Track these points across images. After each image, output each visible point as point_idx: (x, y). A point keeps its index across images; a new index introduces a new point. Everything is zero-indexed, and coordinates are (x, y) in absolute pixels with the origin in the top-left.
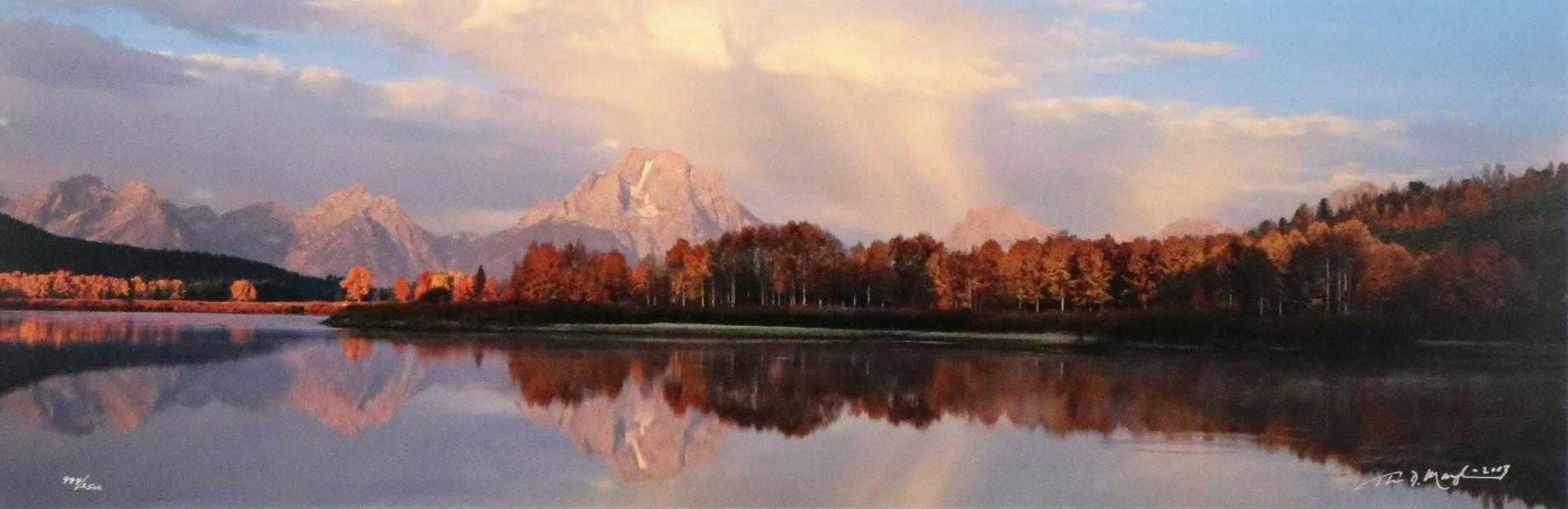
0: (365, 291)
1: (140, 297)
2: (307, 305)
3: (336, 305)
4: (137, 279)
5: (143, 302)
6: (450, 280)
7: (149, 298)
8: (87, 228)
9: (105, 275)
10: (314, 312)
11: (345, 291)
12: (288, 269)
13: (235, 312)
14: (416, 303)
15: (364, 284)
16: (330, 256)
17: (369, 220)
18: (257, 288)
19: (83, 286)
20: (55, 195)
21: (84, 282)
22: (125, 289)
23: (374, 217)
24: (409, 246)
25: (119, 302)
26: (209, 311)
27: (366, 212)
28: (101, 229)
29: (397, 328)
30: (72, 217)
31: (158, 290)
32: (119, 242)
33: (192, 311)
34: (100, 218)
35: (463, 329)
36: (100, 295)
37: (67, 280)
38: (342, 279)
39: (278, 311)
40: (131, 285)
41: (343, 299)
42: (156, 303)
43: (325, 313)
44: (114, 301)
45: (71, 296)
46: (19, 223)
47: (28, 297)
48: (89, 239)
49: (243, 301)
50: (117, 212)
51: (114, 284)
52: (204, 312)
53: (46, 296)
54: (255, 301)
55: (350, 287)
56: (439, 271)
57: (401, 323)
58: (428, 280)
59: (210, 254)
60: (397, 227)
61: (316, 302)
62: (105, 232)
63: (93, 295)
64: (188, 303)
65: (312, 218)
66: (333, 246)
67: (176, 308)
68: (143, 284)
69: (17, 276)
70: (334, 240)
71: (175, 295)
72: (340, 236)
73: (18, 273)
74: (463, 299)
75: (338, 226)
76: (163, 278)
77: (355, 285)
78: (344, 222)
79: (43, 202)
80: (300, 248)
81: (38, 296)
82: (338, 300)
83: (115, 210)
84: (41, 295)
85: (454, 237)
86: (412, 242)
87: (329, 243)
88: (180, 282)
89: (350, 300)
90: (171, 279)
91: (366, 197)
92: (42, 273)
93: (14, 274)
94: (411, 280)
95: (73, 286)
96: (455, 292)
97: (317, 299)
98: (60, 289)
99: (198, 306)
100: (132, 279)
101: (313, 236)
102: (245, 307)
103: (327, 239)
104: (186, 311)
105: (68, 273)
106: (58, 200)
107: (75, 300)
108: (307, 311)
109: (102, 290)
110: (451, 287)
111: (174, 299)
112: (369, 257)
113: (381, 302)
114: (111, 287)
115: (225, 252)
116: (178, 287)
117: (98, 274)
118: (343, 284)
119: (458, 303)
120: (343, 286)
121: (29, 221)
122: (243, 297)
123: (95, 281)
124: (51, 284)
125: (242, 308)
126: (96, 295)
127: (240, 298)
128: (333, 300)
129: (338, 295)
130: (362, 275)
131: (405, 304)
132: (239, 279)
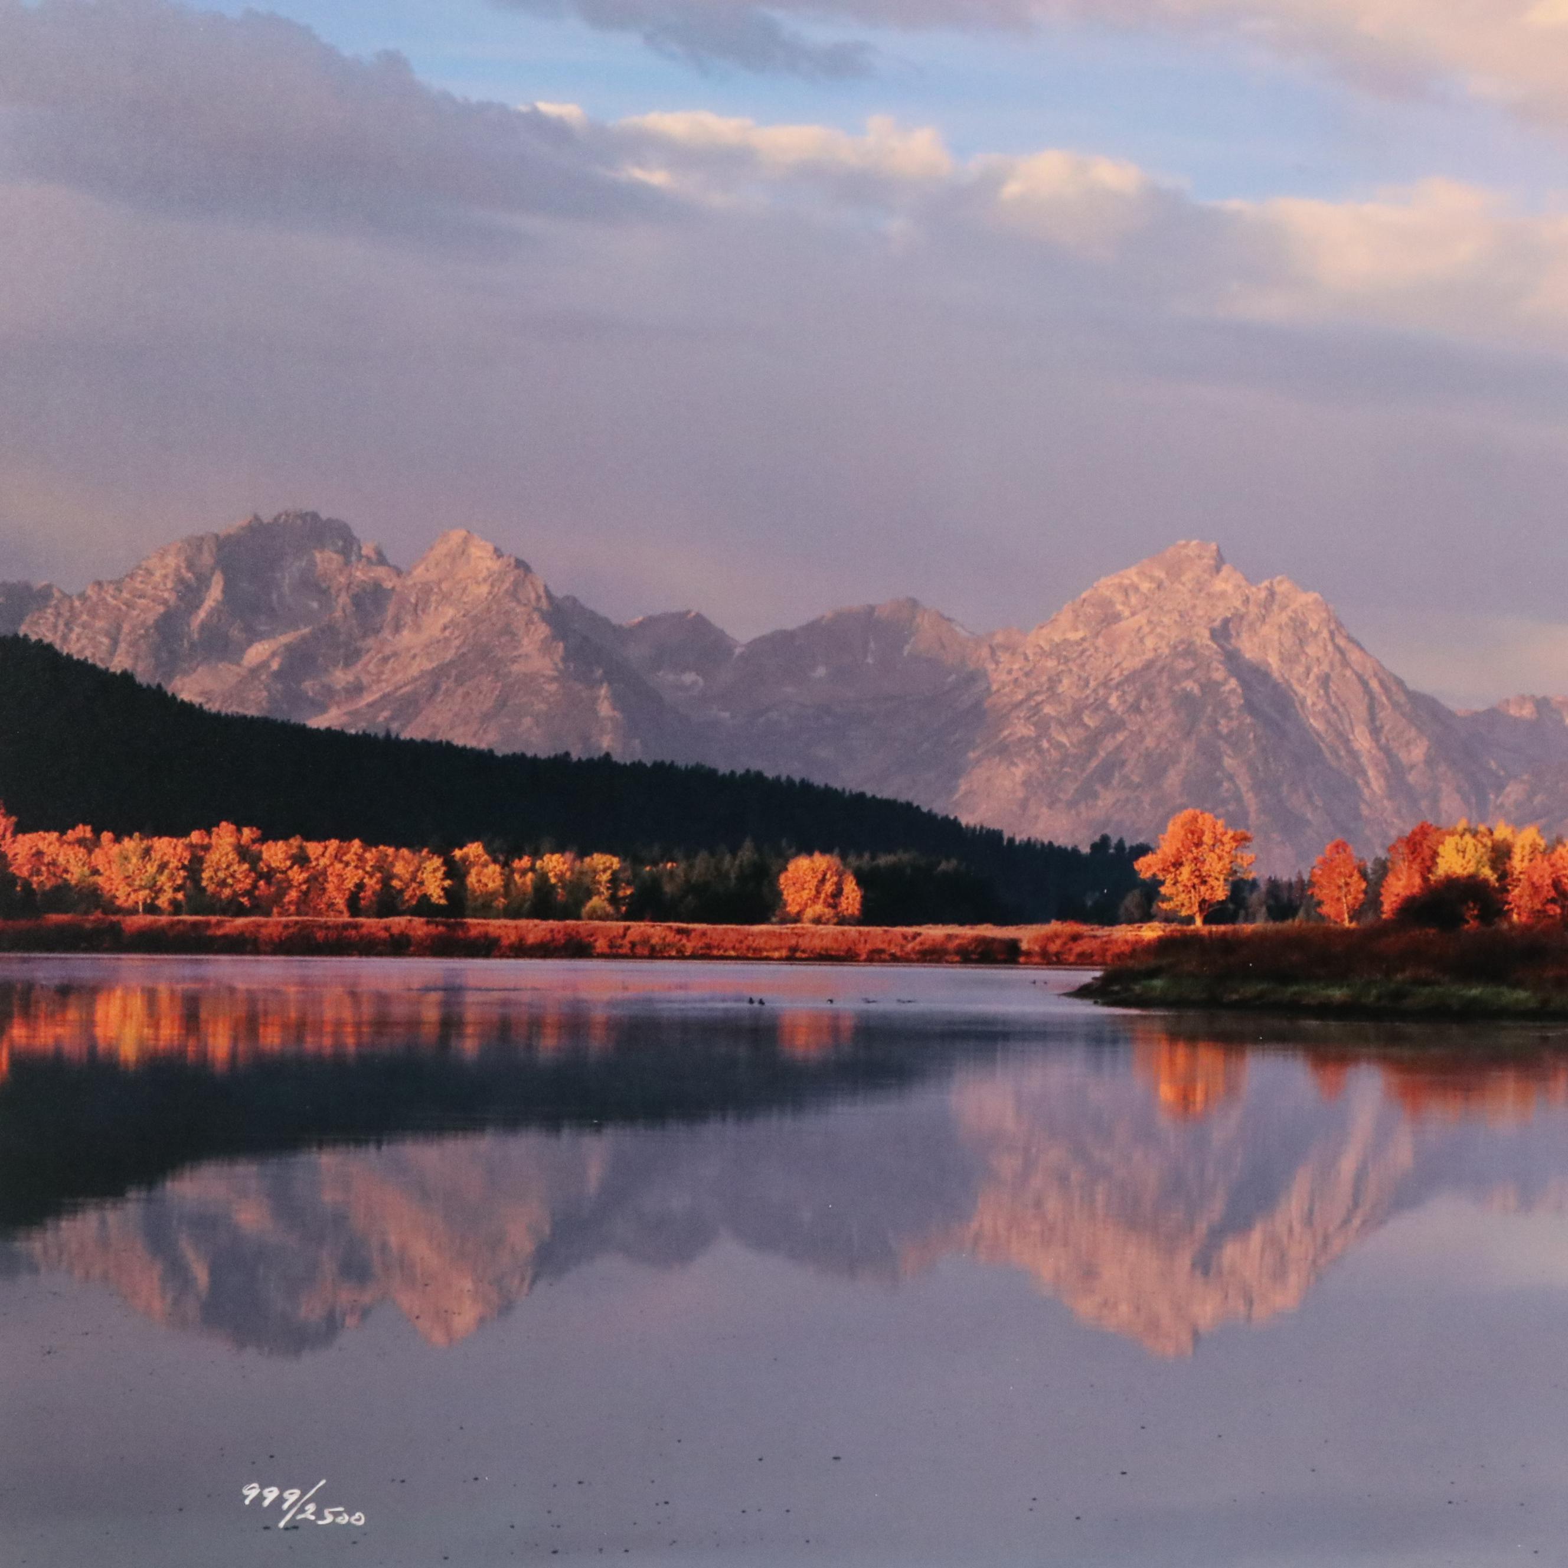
0: (1221, 893)
1: (486, 909)
2: (1027, 935)
3: (1123, 933)
4: (474, 849)
5: (496, 926)
6: (1500, 854)
7: (512, 912)
8: (309, 686)
9: (369, 842)
10: (1050, 959)
11: (1151, 890)
12: (967, 820)
13: (792, 957)
14: (1383, 930)
15: (1215, 866)
16: (1105, 774)
17: (1232, 659)
18: (863, 879)
19: (297, 876)
20: (203, 582)
21: (301, 859)
22: (434, 885)
23: (1249, 648)
24: (1362, 741)
25: (419, 927)
26: (705, 954)
27: (1222, 633)
28: (357, 689)
29: (1325, 1010)
30: (257, 652)
31: (543, 886)
32: (413, 731)
33: (655, 953)
34: (352, 657)
35: (1539, 1014)
36: (354, 904)
37: (243, 853)
38: (1143, 850)
39: (932, 955)
40: (455, 871)
41: (1147, 917)
42: (536, 929)
43: (1084, 960)
44: (397, 923)
45: (259, 907)
46: (83, 669)
47: (119, 910)
48: (317, 722)
49: (818, 921)
50: (406, 636)
51: (399, 868)
52: (694, 957)
53: (176, 907)
54: (860, 922)
55: (1169, 879)
56: (1461, 825)
57: (1338, 994)
58: (1427, 853)
59: (713, 772)
60: (1325, 681)
61: (1055, 926)
62: (368, 698)
63: (331, 905)
64: (639, 928)
65: (1045, 654)
66: (1109, 744)
67: (601, 944)
68: (494, 869)
69: (81, 842)
70: (1119, 725)
71: (595, 901)
72: (1136, 708)
73: (84, 831)
74: (1539, 914)
75: (1131, 678)
76: (559, 848)
77: (1185, 872)
78: (1149, 665)
79: (165, 602)
80: (1004, 751)
81: (151, 909)
82: (1130, 921)
83: (397, 629)
84: (163, 901)
85: (1513, 711)
86: (1375, 732)
87: (1094, 739)
88: (615, 862)
89: (1169, 918)
90: (583, 853)
91: (1225, 583)
92: (160, 832)
93: (71, 835)
94: (1372, 852)
95: (268, 876)
96: (1519, 897)
97: (1062, 917)
98: (223, 883)
99: (671, 937)
100: (458, 853)
101: (1048, 709)
102: (827, 943)
103: (1090, 721)
104: (632, 955)
105: (247, 833)
106: (215, 593)
107: (275, 918)
108: (1028, 954)
109: (360, 886)
110: (1503, 876)
111: (593, 915)
112: (1231, 778)
113: (1271, 926)
114: (387, 879)
115: (756, 765)
116: (605, 877)
117: (345, 837)
118: (1145, 867)
119: (1527, 928)
120: (1145, 875)
121: (118, 664)
122: (819, 908)
123: (337, 857)
124: (194, 867)
125: (817, 943)
126: (340, 902)
127: (809, 913)
128: (1113, 921)
129: (1131, 900)
130: (1207, 839)
131: (1348, 932)
132: (808, 850)
